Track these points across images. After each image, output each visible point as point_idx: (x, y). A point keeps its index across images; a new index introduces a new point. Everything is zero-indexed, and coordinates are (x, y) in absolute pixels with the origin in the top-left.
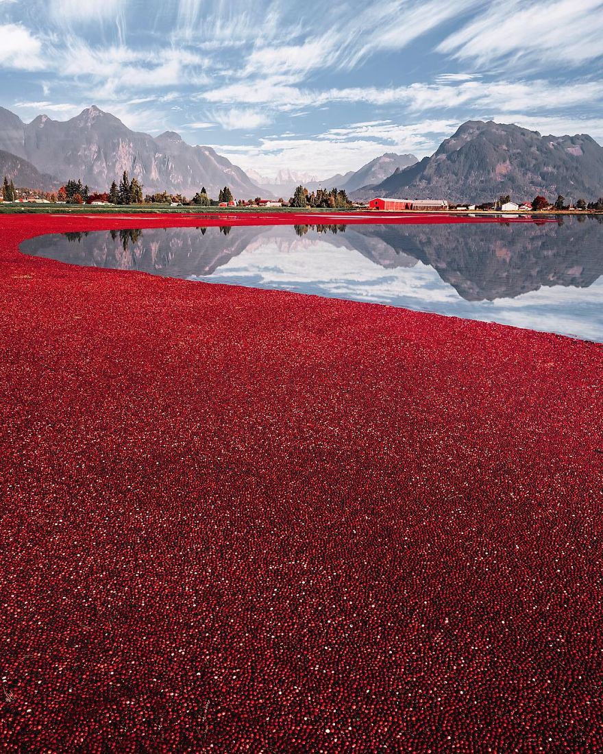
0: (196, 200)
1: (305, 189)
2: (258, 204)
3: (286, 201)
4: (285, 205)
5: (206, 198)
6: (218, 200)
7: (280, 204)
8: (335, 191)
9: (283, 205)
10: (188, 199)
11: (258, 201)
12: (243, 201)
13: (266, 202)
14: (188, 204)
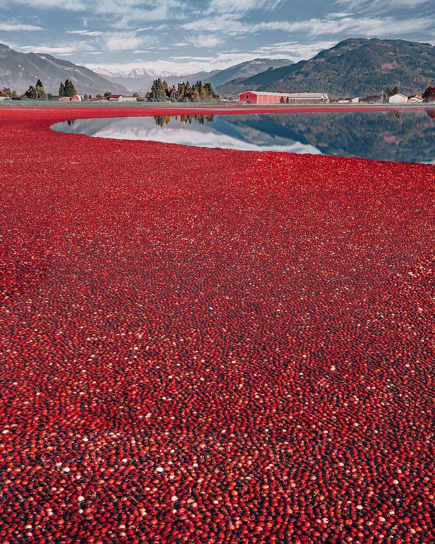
0: (29, 95)
1: (164, 82)
2: (108, 99)
3: (143, 96)
4: (142, 100)
5: (42, 92)
6: (58, 94)
7: (135, 99)
8: (199, 84)
9: (138, 100)
10: (19, 94)
11: (108, 96)
12: (90, 96)
13: (117, 97)
14: (19, 99)
